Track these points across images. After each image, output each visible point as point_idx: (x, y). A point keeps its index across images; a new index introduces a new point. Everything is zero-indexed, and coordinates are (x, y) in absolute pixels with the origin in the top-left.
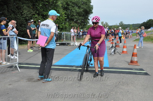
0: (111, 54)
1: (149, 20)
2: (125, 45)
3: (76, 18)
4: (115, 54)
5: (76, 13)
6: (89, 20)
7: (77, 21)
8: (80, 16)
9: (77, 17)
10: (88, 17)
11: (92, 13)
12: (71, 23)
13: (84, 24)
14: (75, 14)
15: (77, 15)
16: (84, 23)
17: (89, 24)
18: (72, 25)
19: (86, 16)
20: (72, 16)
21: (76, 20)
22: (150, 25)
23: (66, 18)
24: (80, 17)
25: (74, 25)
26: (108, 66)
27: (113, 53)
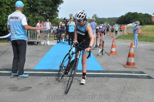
0: (98, 55)
1: (128, 13)
2: (114, 44)
3: (42, 9)
4: (103, 55)
5: (42, 1)
6: (58, 11)
7: (43, 12)
8: (47, 6)
9: (43, 7)
10: (57, 8)
11: (62, 2)
12: (34, 16)
13: (51, 17)
14: (40, 3)
15: (43, 4)
16: (52, 15)
17: (57, 18)
18: (36, 17)
19: (54, 6)
20: (36, 6)
21: (41, 11)
22: (130, 19)
23: (29, 7)
24: (47, 8)
25: (39, 17)
26: (102, 69)
27: (100, 54)
